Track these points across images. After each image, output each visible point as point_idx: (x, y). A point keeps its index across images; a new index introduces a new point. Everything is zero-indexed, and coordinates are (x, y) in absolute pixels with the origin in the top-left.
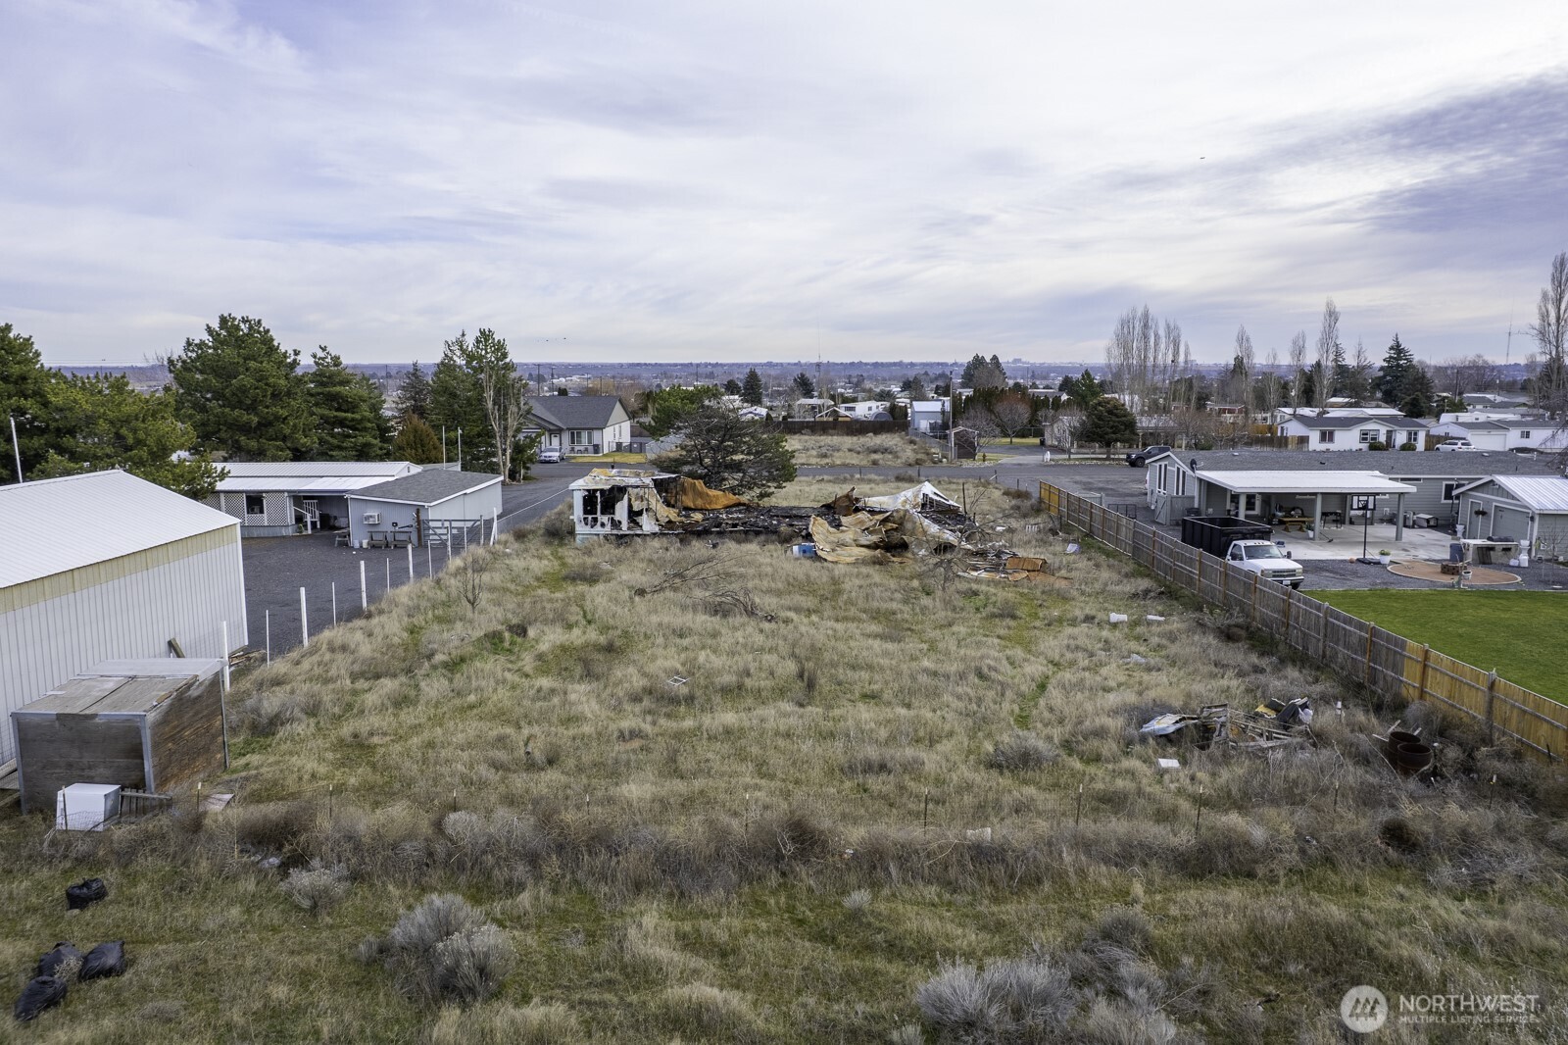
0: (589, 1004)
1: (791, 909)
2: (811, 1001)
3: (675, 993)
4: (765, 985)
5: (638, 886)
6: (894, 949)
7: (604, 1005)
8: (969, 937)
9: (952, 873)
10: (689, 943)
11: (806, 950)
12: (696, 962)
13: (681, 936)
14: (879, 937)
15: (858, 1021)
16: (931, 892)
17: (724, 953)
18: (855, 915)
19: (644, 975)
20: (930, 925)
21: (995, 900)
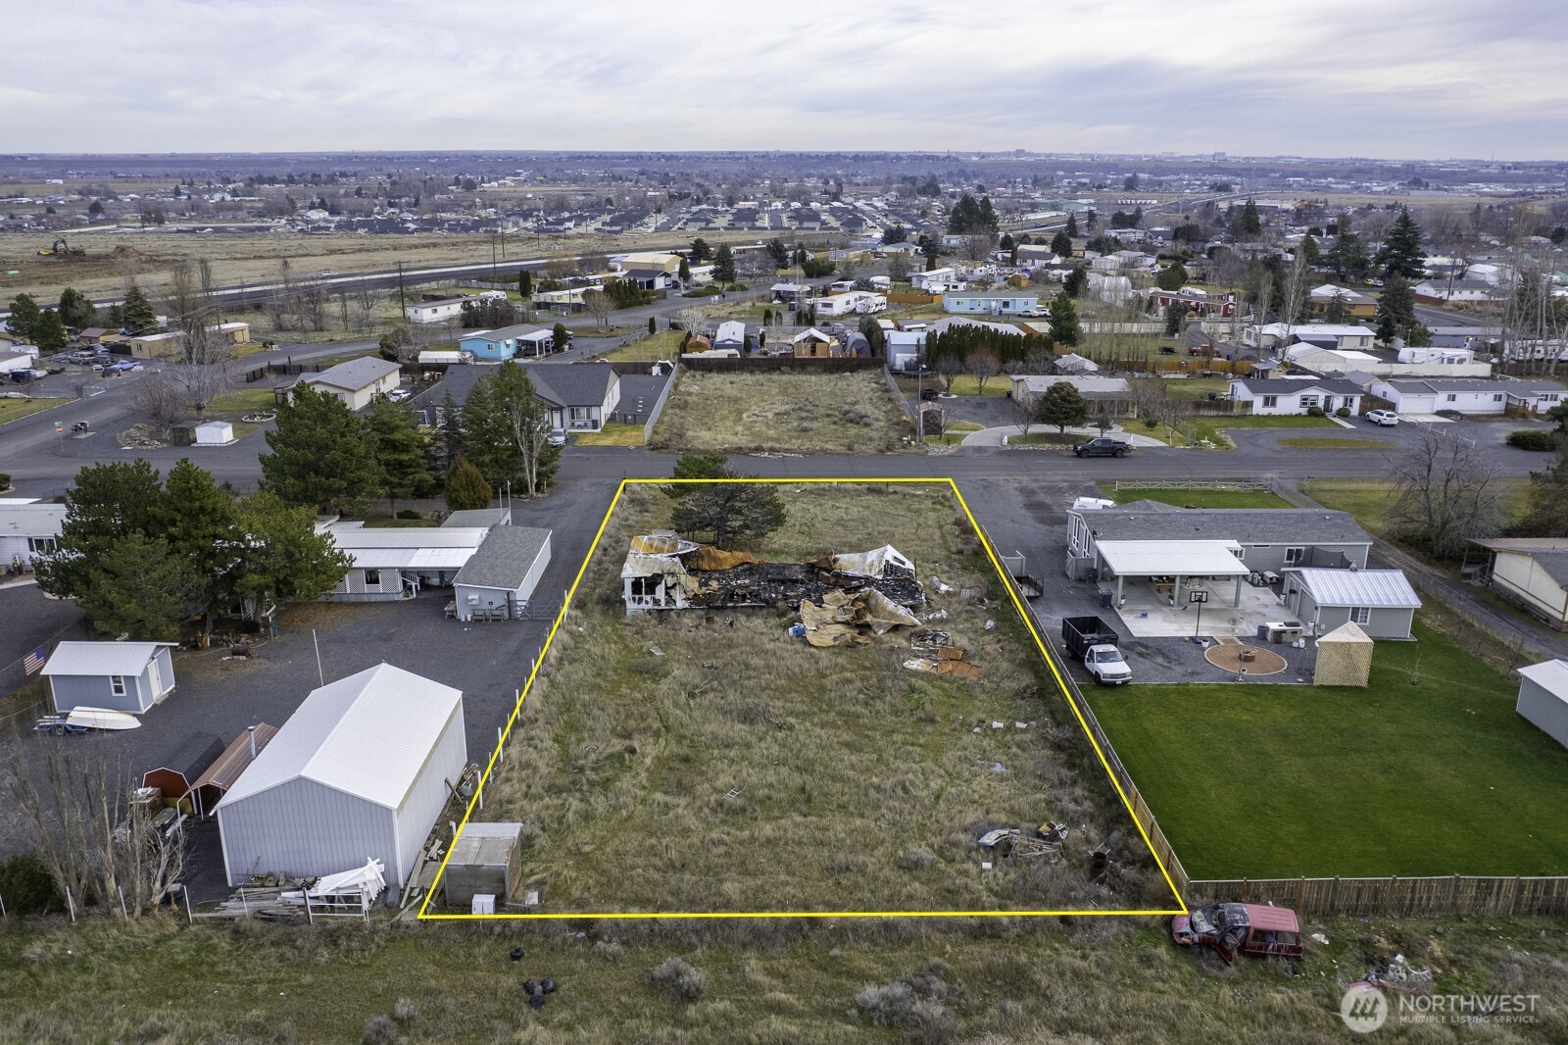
0: (738, 1000)
1: (808, 955)
2: (819, 998)
3: (769, 996)
4: (800, 991)
5: (744, 946)
6: (849, 975)
7: (743, 1001)
8: (878, 969)
9: (876, 935)
10: (771, 972)
11: (817, 975)
12: (775, 982)
13: (766, 969)
14: (844, 969)
15: (835, 1006)
16: (865, 945)
17: (784, 977)
18: (834, 958)
19: (755, 988)
20: (864, 964)
21: (892, 950)
